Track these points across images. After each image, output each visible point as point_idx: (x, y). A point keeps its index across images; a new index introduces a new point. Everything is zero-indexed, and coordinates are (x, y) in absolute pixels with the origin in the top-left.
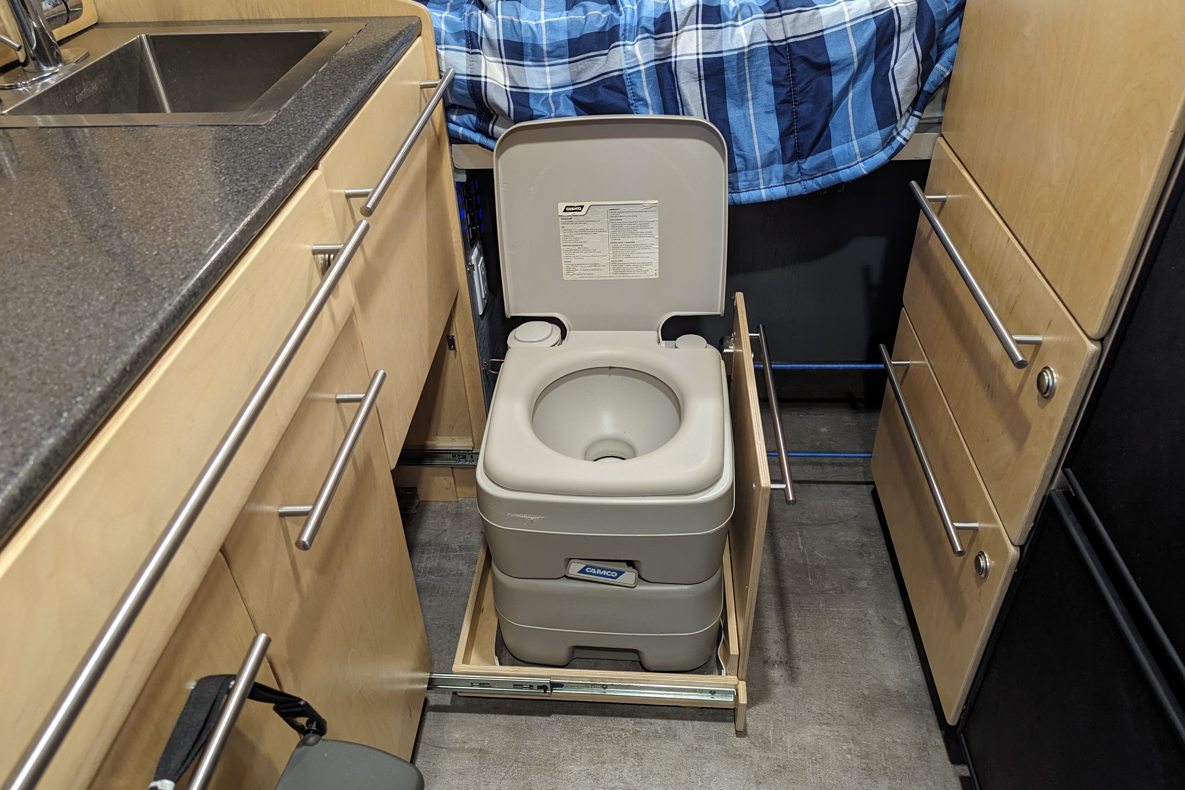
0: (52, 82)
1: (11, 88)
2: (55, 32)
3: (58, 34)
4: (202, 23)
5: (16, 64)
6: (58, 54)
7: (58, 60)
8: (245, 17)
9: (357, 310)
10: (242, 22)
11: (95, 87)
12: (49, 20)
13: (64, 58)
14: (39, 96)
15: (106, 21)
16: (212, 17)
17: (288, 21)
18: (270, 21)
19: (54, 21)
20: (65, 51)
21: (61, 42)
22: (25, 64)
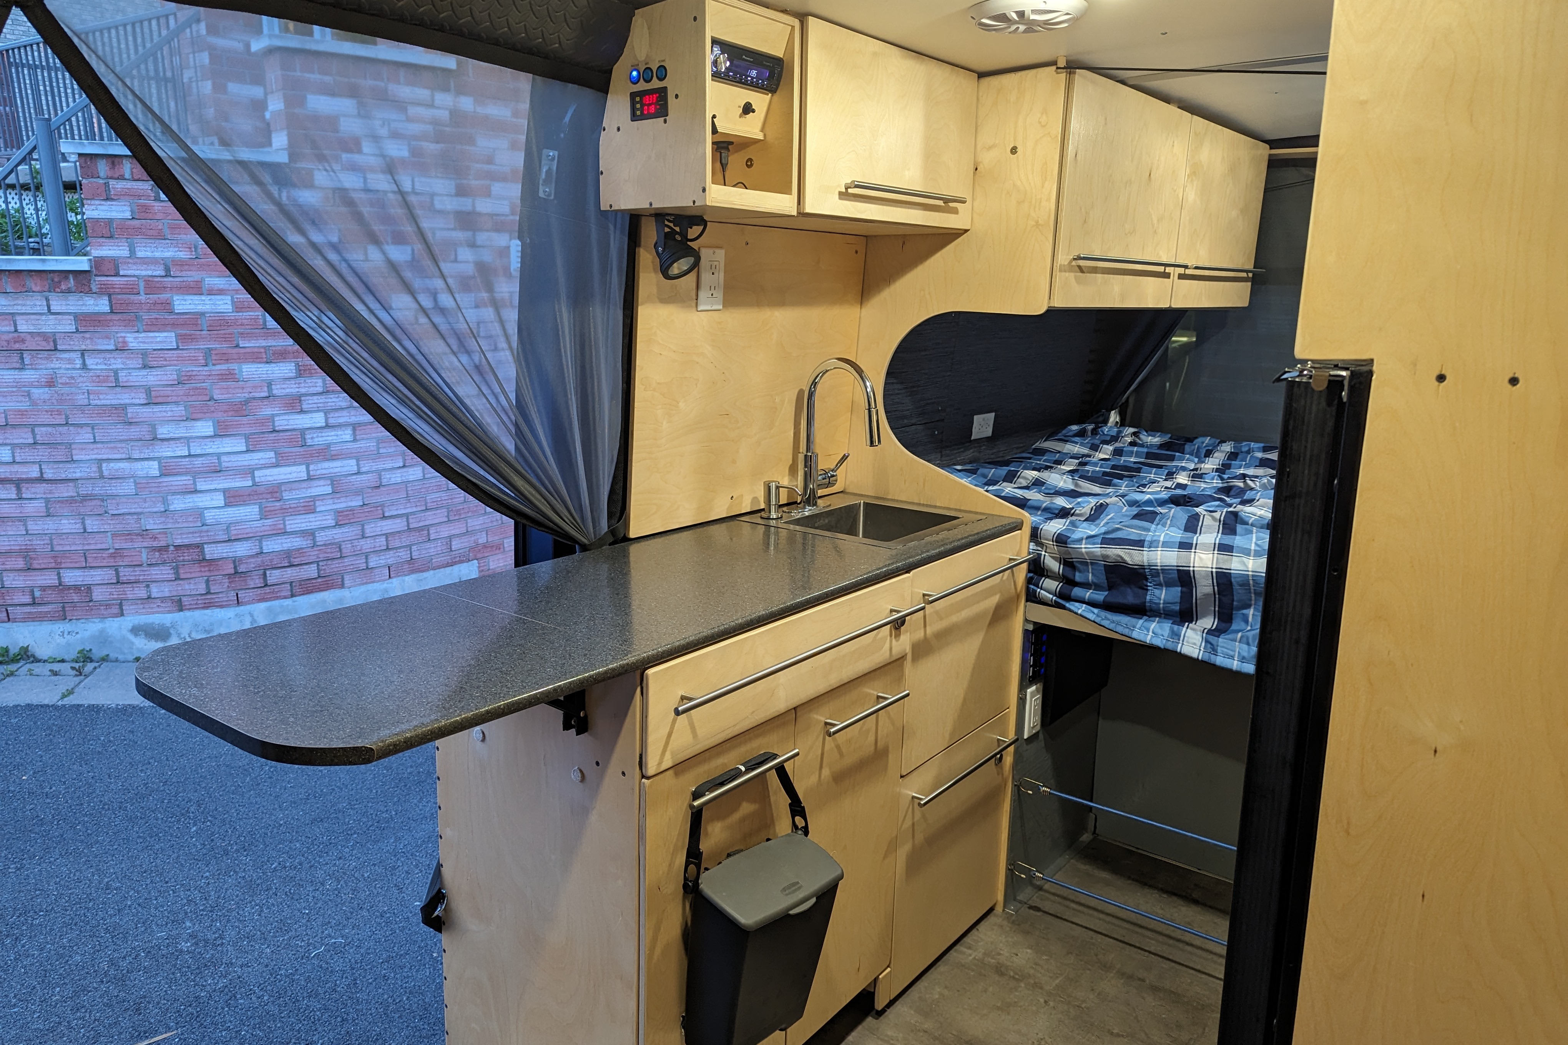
0: (807, 514)
1: (788, 512)
2: (819, 491)
3: (820, 492)
4: (897, 501)
5: (796, 503)
6: (816, 502)
7: (815, 504)
8: (922, 502)
9: (909, 657)
10: (919, 504)
11: (827, 521)
12: (819, 485)
13: (818, 504)
14: (799, 519)
15: (847, 491)
16: (904, 499)
17: (944, 508)
18: (935, 507)
19: (820, 486)
20: (819, 501)
21: (820, 497)
22: (800, 503)
